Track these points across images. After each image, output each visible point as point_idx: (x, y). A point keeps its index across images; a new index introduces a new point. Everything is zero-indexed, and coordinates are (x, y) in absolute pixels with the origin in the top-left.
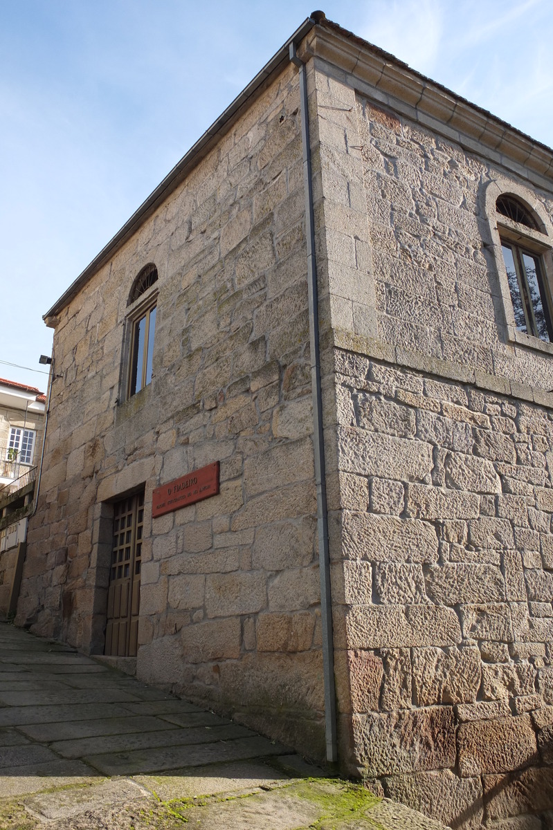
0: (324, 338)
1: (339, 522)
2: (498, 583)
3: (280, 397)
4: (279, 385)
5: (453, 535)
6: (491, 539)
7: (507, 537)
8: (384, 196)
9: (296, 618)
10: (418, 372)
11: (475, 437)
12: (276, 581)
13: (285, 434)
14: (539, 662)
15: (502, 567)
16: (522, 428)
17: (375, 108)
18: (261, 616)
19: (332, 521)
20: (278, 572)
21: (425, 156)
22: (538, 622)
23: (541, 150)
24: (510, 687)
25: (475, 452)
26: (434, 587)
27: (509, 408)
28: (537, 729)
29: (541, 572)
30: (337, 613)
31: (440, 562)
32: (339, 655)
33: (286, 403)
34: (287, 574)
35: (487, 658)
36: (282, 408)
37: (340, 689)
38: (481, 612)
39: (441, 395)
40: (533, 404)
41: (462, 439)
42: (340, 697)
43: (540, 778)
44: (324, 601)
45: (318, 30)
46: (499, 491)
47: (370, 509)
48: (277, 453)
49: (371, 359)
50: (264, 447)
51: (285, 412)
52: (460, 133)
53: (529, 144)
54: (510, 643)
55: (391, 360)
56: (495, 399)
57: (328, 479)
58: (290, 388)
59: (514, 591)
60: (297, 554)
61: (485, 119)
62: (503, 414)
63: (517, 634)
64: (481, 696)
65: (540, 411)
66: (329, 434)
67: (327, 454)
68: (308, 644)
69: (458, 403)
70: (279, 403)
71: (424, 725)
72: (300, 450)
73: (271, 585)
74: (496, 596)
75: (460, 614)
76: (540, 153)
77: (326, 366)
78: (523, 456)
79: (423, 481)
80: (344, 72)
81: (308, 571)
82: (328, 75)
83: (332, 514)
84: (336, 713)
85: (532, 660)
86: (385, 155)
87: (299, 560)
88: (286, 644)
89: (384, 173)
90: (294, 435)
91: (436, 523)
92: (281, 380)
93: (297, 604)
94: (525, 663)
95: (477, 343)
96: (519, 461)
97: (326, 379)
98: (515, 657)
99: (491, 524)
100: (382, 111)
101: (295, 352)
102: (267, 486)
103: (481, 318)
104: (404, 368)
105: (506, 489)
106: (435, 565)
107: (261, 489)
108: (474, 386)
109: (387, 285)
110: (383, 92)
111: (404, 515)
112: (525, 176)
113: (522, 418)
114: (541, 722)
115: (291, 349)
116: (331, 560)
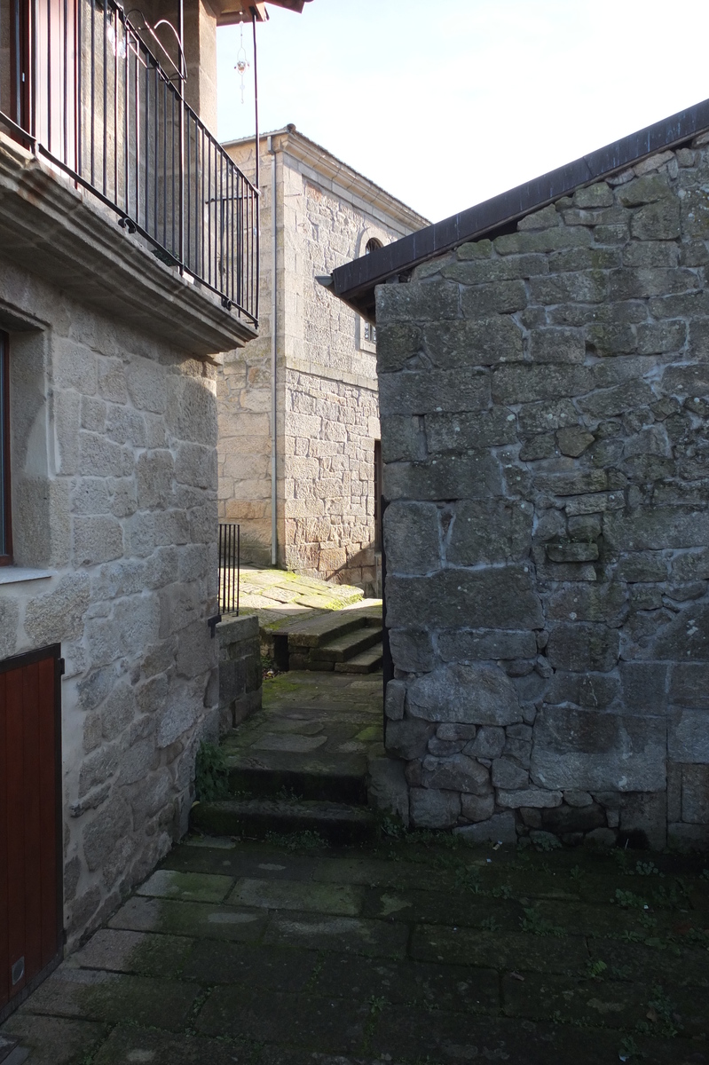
0: (280, 361)
1: (283, 461)
2: (341, 487)
3: (247, 384)
4: (246, 376)
5: (325, 464)
6: (340, 466)
7: (346, 465)
8: (311, 258)
9: (254, 503)
10: (318, 376)
11: (339, 411)
12: (241, 484)
13: (250, 407)
14: (352, 525)
15: (342, 480)
16: (360, 404)
17: (310, 186)
18: (229, 501)
19: (279, 459)
20: (242, 480)
21: (333, 219)
22: (353, 506)
23: (397, 203)
24: (340, 535)
25: (338, 421)
26: (317, 491)
27: (355, 393)
28: (347, 554)
29: (358, 482)
30: (280, 503)
31: (319, 478)
32: (280, 521)
33: (251, 389)
34: (248, 482)
35: (333, 523)
36: (248, 392)
37: (279, 535)
38: (333, 502)
39: (328, 389)
40: (367, 389)
41: (333, 414)
42: (280, 538)
43: (346, 573)
44: (274, 496)
45: (290, 137)
46: (346, 441)
47: (295, 454)
48: (244, 416)
49: (300, 372)
50: (234, 410)
51: (250, 395)
52: (354, 195)
53: (391, 200)
54: (342, 516)
55: (308, 372)
56: (350, 388)
57: (278, 438)
58: (254, 381)
59: (346, 492)
60: (256, 472)
61: (369, 186)
62: (352, 397)
63: (345, 511)
64: (329, 539)
65: (369, 392)
66: (280, 415)
67: (278, 426)
68: (262, 515)
69: (334, 392)
70: (245, 387)
71: (308, 550)
72: (260, 419)
73: (237, 486)
74: (339, 494)
75: (325, 502)
76: (395, 205)
77: (280, 378)
78: (358, 420)
79: (316, 438)
80: (297, 161)
81: (263, 482)
82: (290, 167)
83: (280, 456)
84: (277, 546)
85: (349, 524)
86: (313, 224)
87: (257, 475)
88: (247, 515)
89: (312, 240)
90: (256, 409)
91: (320, 459)
92: (247, 374)
93: (255, 497)
94: (347, 525)
95: (345, 353)
96: (356, 424)
97: (279, 384)
98: (343, 522)
99: (341, 458)
100: (314, 187)
101: (258, 361)
102: (236, 434)
103: (348, 336)
104: (313, 375)
105: (349, 440)
106: (317, 480)
107: (231, 434)
108: (342, 382)
109: (308, 322)
110: (317, 173)
111: (307, 456)
112: (383, 221)
113: (360, 398)
114: (349, 551)
115: (256, 358)
116: (279, 478)
